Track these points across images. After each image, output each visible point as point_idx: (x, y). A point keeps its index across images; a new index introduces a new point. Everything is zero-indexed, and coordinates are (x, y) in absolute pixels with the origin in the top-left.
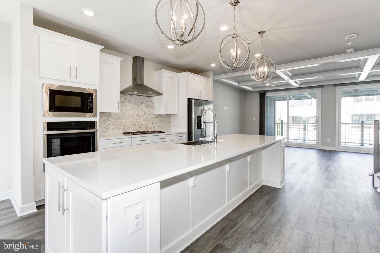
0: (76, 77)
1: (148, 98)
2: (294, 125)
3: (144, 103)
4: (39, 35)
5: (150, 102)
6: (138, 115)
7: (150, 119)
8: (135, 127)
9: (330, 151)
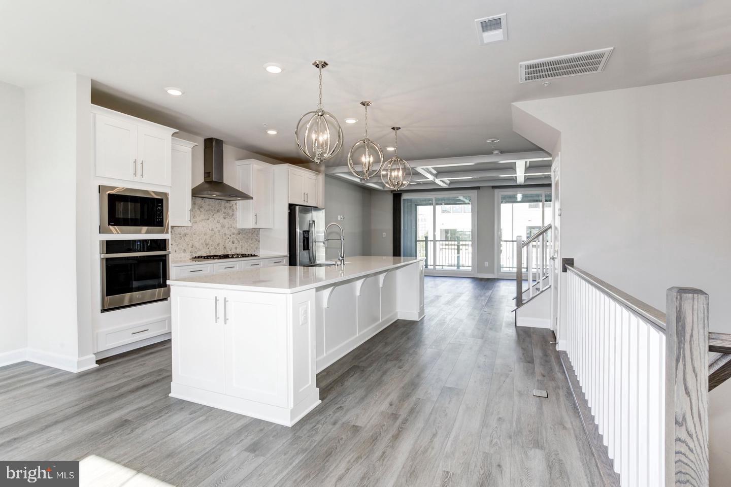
0: (142, 175)
1: (227, 202)
2: (448, 245)
3: (222, 211)
4: (95, 117)
5: (229, 208)
6: (212, 230)
7: (230, 235)
9: (488, 280)
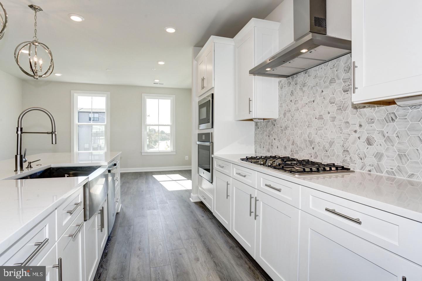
0: (203, 88)
3: (339, 79)
6: (321, 118)
7: (360, 126)
8: (313, 148)
